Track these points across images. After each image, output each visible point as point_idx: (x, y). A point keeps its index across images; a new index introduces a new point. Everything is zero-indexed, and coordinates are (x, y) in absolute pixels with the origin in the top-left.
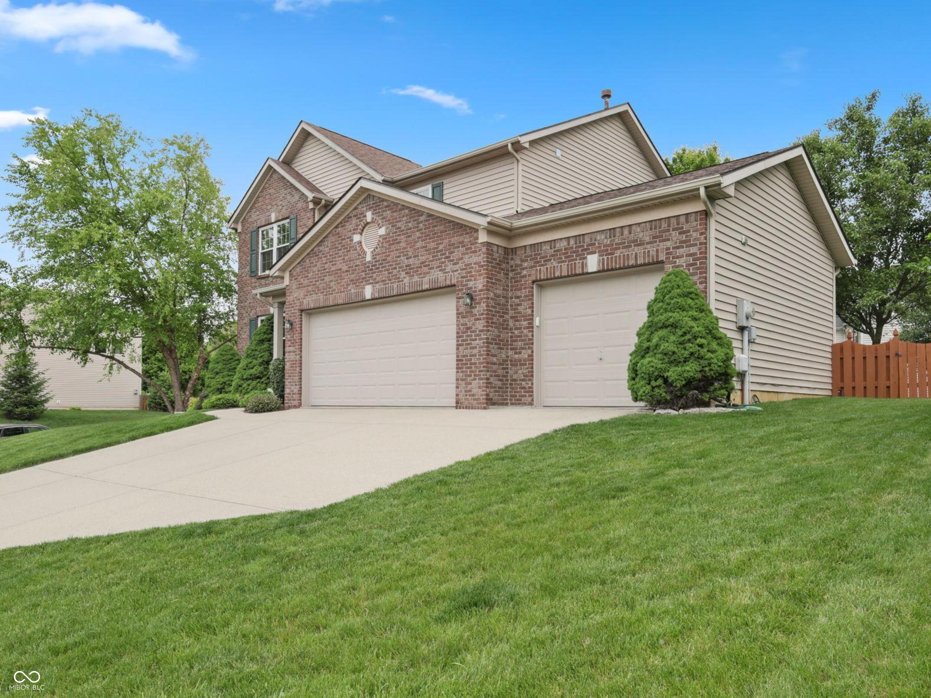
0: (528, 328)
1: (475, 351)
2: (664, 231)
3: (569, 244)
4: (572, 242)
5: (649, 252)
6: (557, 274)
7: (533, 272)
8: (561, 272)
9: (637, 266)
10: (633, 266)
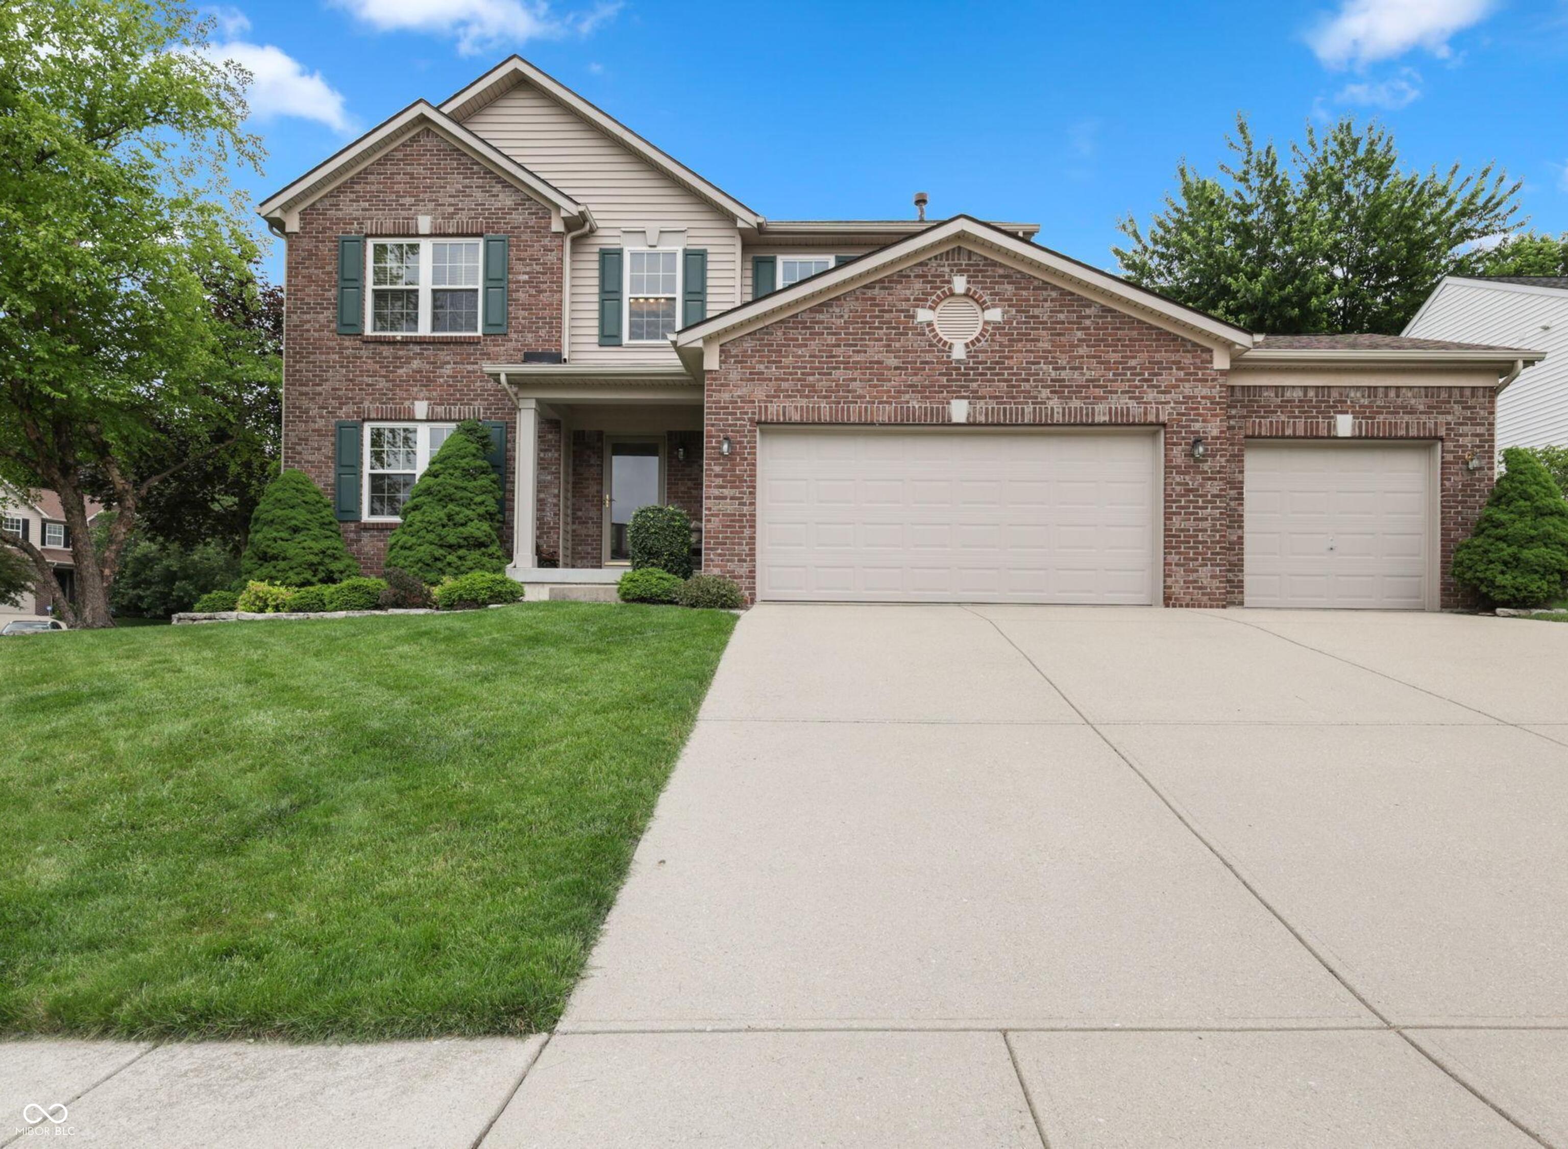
0: (1236, 499)
1: (1202, 525)
2: (1444, 402)
3: (1305, 395)
4: (1311, 394)
5: (1425, 423)
6: (1289, 432)
7: (1249, 425)
8: (1294, 431)
9: (1407, 438)
10: (1402, 438)
